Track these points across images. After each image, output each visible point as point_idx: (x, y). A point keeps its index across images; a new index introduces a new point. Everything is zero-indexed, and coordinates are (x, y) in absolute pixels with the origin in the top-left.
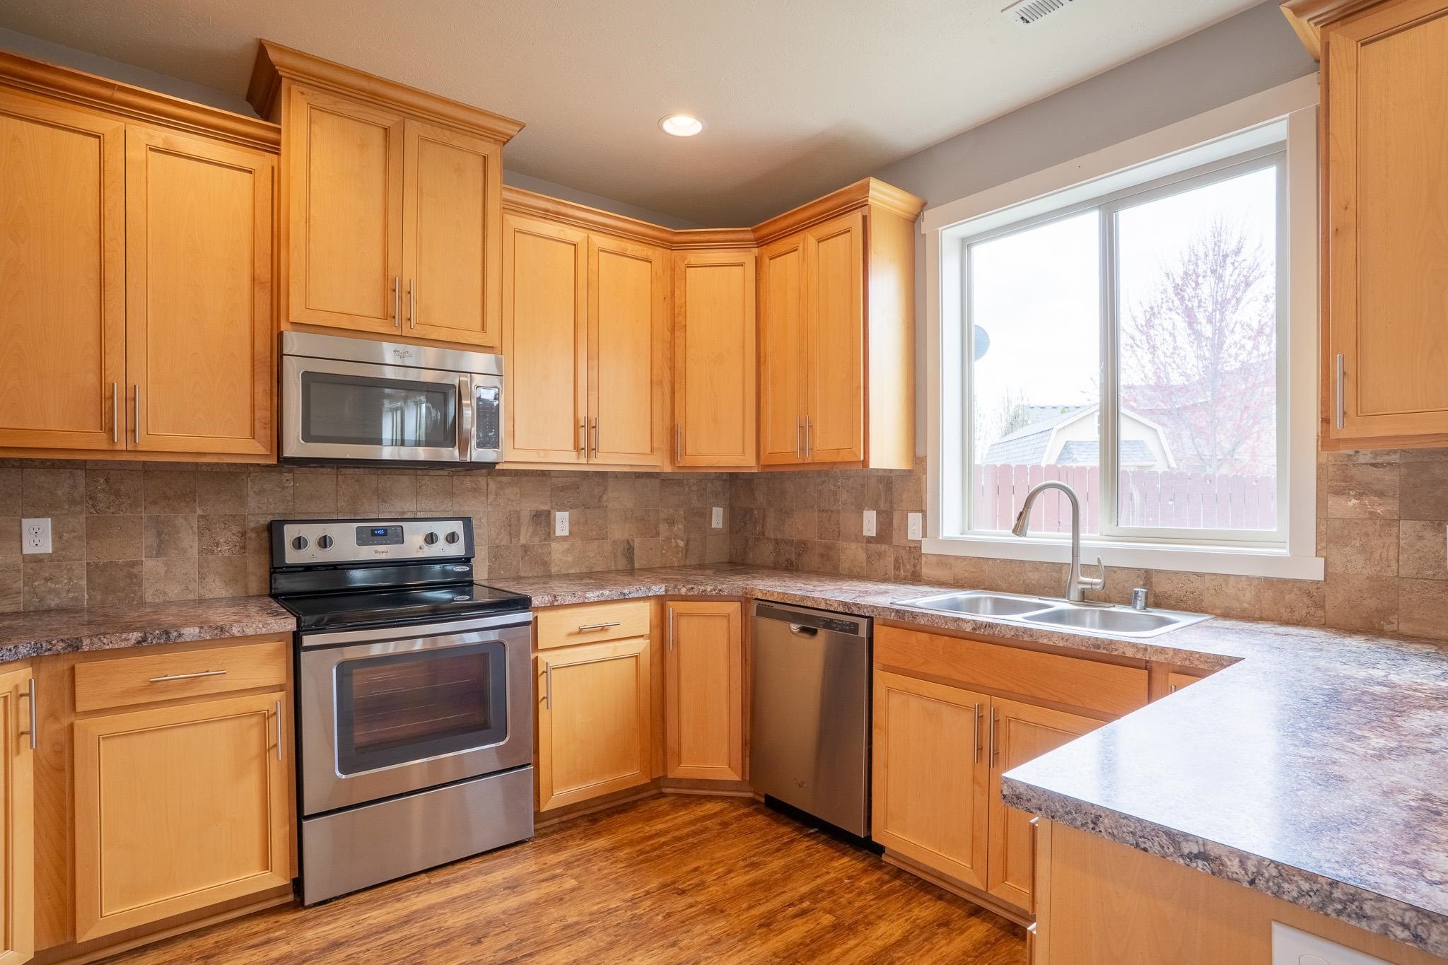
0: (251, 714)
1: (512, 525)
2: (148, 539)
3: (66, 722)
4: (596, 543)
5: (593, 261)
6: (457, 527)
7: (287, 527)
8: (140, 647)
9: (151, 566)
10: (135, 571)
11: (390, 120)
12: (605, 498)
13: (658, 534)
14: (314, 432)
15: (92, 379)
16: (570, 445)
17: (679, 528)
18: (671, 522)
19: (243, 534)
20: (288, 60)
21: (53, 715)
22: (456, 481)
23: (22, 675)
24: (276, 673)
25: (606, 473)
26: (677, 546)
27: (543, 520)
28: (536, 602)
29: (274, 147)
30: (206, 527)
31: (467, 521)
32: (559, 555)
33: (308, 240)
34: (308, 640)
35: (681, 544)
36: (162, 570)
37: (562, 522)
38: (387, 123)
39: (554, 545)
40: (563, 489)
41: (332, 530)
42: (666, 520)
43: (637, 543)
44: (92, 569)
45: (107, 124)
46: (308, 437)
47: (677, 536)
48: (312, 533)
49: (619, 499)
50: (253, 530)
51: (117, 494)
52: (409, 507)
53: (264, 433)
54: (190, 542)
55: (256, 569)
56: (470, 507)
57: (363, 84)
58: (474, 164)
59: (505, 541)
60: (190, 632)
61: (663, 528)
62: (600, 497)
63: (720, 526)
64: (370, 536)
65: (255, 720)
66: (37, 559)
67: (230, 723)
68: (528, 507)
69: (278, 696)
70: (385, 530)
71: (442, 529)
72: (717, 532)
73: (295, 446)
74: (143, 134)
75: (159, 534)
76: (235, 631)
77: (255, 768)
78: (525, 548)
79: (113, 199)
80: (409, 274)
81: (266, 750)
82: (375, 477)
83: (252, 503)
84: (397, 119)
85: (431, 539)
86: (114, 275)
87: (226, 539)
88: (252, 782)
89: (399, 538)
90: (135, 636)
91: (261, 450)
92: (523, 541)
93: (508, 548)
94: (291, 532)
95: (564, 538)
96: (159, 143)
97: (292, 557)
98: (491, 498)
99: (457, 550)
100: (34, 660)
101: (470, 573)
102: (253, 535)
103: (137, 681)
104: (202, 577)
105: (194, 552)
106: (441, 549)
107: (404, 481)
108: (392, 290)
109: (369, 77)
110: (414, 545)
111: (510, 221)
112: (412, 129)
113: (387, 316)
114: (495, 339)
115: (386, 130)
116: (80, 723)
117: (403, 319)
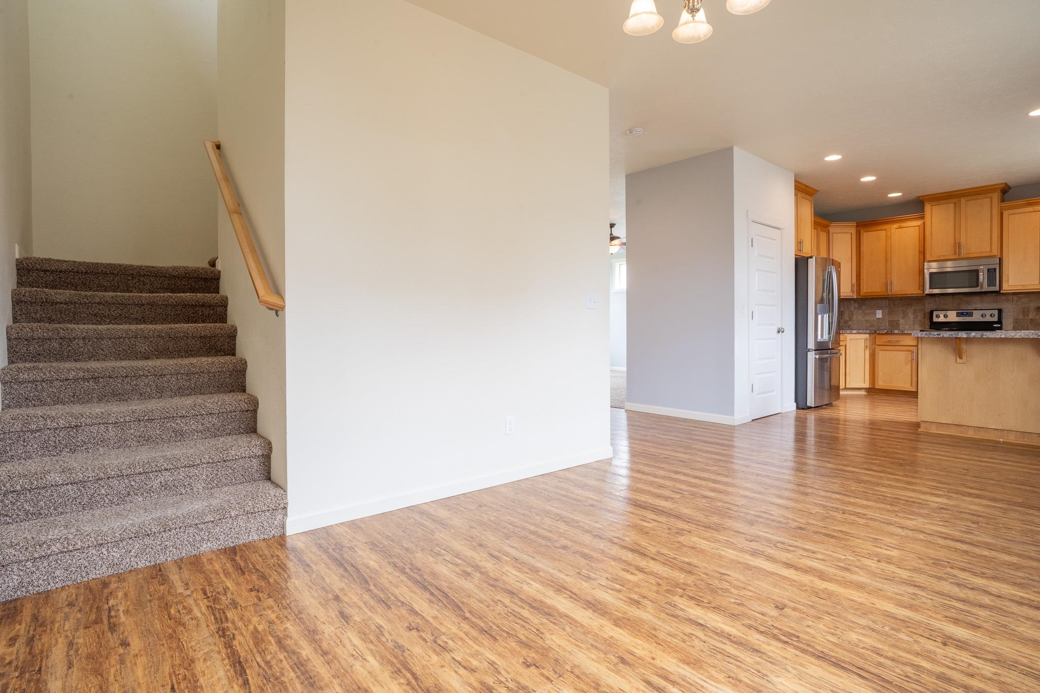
1: (1025, 312)
2: (901, 315)
3: (874, 347)
6: (996, 312)
8: (886, 334)
9: (902, 321)
11: (954, 200)
15: (884, 280)
16: (1038, 282)
19: (924, 314)
20: (925, 197)
21: (872, 345)
23: (867, 336)
24: (914, 343)
29: (923, 218)
30: (915, 312)
31: (1000, 311)
33: (932, 239)
41: (949, 313)
44: (889, 321)
45: (887, 227)
46: (933, 288)
48: (941, 314)
50: (927, 313)
51: (895, 304)
52: (979, 306)
53: (922, 288)
54: (911, 316)
55: (928, 323)
56: (1000, 305)
57: (946, 194)
58: (987, 200)
59: (1021, 317)
64: (960, 315)
65: (910, 352)
66: (879, 319)
67: (905, 353)
68: (1033, 305)
69: (915, 348)
70: (967, 313)
71: (988, 313)
73: (928, 291)
74: (895, 226)
75: (903, 314)
77: (910, 362)
78: (1032, 320)
79: (889, 242)
80: (963, 241)
81: (912, 360)
82: (966, 298)
83: (927, 306)
84: (957, 199)
85: (983, 316)
86: (889, 257)
87: (920, 316)
88: (909, 366)
89: (971, 315)
90: (886, 331)
91: (922, 292)
92: (1030, 317)
94: (935, 313)
96: (898, 227)
97: (935, 320)
98: (1014, 302)
99: (995, 319)
100: (870, 334)
101: (1001, 327)
102: (926, 315)
103: (886, 341)
104: (914, 324)
105: (912, 319)
106: (987, 318)
107: (977, 298)
108: (957, 246)
109: (947, 192)
110: (976, 317)
111: (1006, 213)
112: (963, 200)
113: (955, 254)
114: (996, 252)
115: (955, 203)
116: (876, 347)
117: (960, 253)
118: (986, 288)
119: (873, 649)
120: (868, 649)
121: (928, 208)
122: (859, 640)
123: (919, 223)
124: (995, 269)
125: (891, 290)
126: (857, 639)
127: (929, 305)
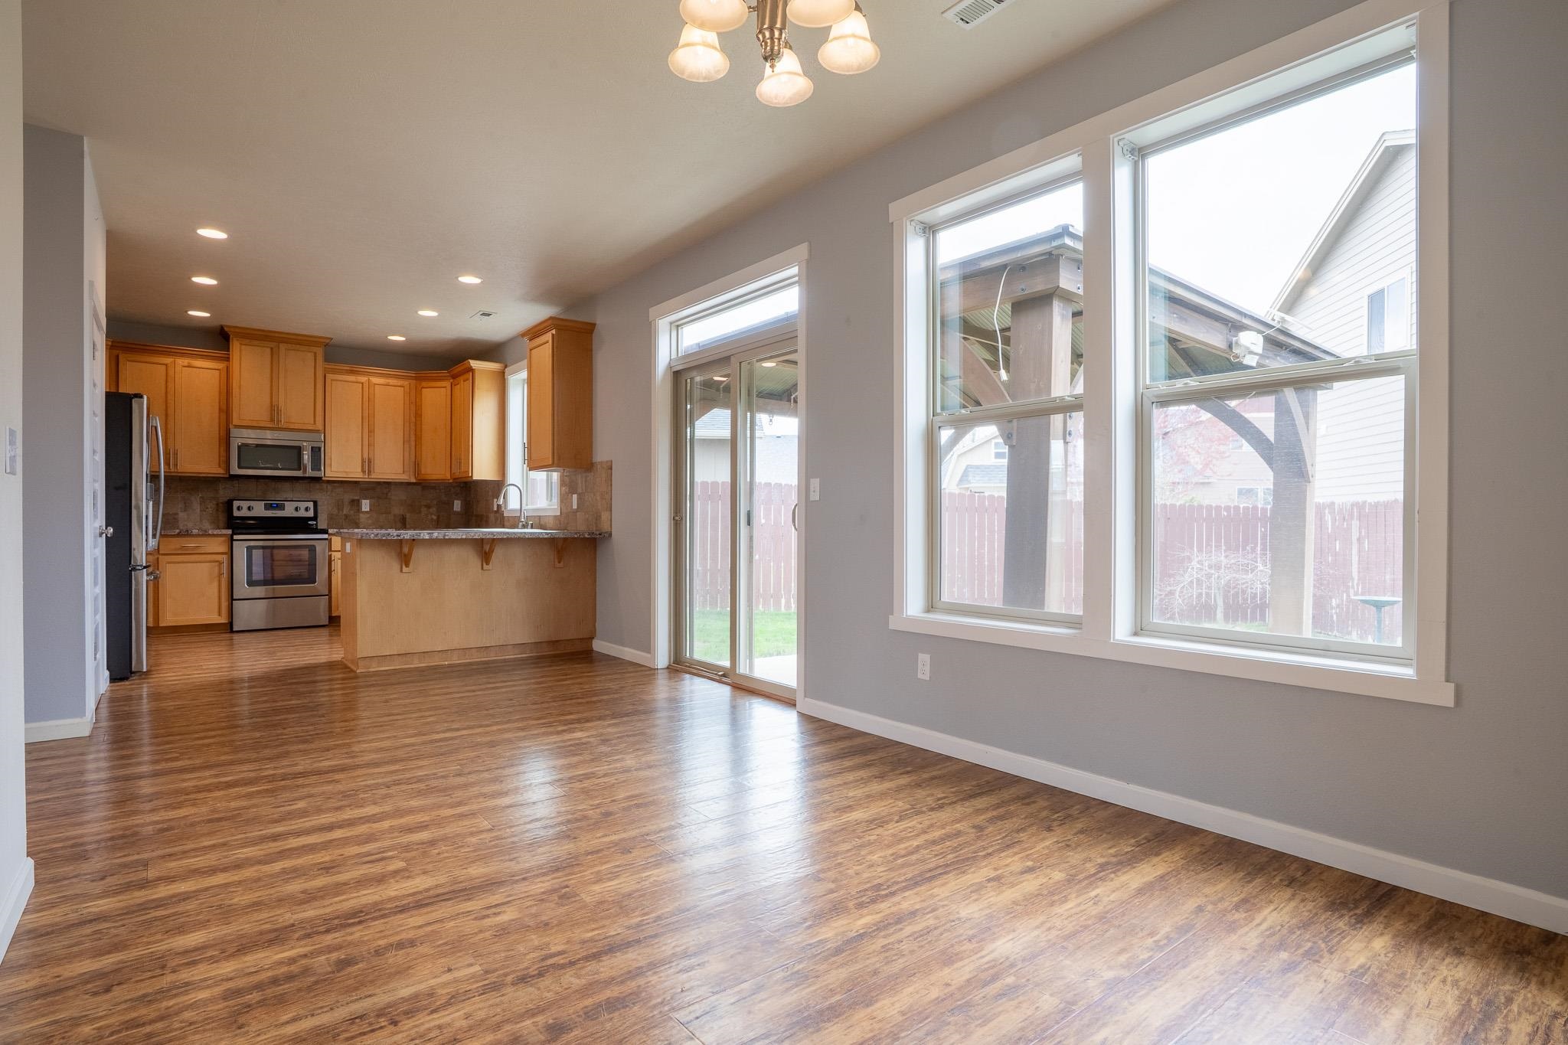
0: (217, 561)
1: (339, 505)
2: (181, 505)
3: (156, 557)
4: (384, 515)
5: (371, 391)
6: (311, 505)
7: (235, 502)
8: (179, 535)
9: (182, 515)
10: (176, 517)
11: (273, 345)
12: (389, 494)
13: (420, 512)
14: (242, 465)
15: (163, 447)
16: (360, 470)
17: (433, 510)
18: (428, 507)
19: (217, 504)
20: (232, 330)
22: (311, 485)
24: (224, 548)
25: (390, 482)
26: (432, 519)
27: (356, 504)
28: (330, 531)
29: (228, 359)
30: (203, 501)
31: (315, 503)
32: (363, 518)
33: (240, 394)
34: (235, 537)
35: (435, 517)
36: (186, 517)
37: (366, 505)
38: (272, 346)
39: (361, 515)
40: (367, 489)
41: (254, 504)
42: (426, 506)
43: (408, 516)
45: (168, 360)
46: (239, 467)
47: (432, 514)
48: (245, 504)
49: (398, 495)
50: (222, 503)
52: (290, 496)
53: (223, 465)
54: (197, 507)
55: (222, 518)
56: (317, 497)
57: (262, 333)
58: (310, 356)
59: (335, 511)
60: (195, 531)
61: (424, 510)
62: (387, 494)
63: (459, 510)
64: (268, 507)
65: (217, 564)
67: (208, 564)
68: (347, 497)
69: (225, 556)
70: (277, 504)
71: (302, 505)
72: (457, 513)
73: (235, 470)
74: (182, 361)
75: (185, 503)
76: (210, 532)
77: (217, 579)
78: (346, 516)
79: (171, 385)
80: (281, 404)
81: (220, 574)
82: (273, 483)
83: (221, 492)
84: (275, 343)
85: (296, 509)
86: (171, 411)
87: (211, 505)
88: (216, 584)
89: (281, 507)
90: (178, 531)
91: (222, 471)
92: (345, 512)
93: (337, 515)
94: (236, 504)
95: (367, 512)
96: (186, 364)
97: (236, 513)
98: (328, 493)
99: (311, 514)
101: (316, 525)
102: (221, 505)
103: (178, 546)
104: (201, 520)
105: (198, 511)
106: (302, 513)
107: (287, 485)
108: (274, 410)
109: (263, 331)
110: (289, 511)
111: (329, 376)
112: (283, 347)
113: (272, 420)
114: (320, 426)
115: (272, 349)
116: (160, 557)
117: (279, 421)
118: (310, 473)
119: (126, 1025)
120: (119, 1032)
121: (235, 345)
122: (99, 1029)
123: (221, 365)
124: (320, 448)
125: (176, 465)
126: (94, 1029)
127: (224, 493)
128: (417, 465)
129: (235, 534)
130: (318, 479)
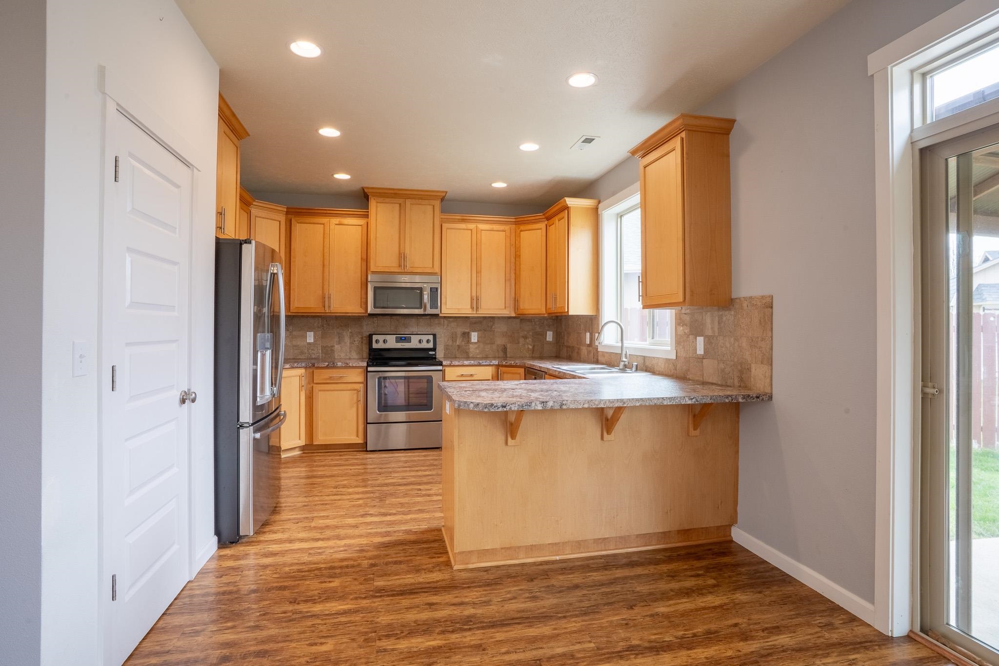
0: (355, 390)
1: (453, 337)
2: (336, 339)
3: (312, 385)
4: (490, 345)
5: (479, 236)
6: (431, 338)
7: (374, 336)
8: (327, 367)
9: (337, 347)
10: (333, 348)
11: (401, 201)
12: (493, 327)
13: (519, 343)
14: (377, 305)
15: (321, 292)
16: (469, 307)
17: (529, 340)
18: (525, 337)
19: (362, 338)
20: (371, 190)
21: (309, 383)
22: (432, 320)
23: (302, 371)
24: (360, 379)
25: (494, 317)
26: (528, 348)
27: (466, 335)
28: (444, 363)
29: (366, 216)
30: (351, 336)
31: (434, 336)
32: (472, 349)
33: (376, 244)
34: (370, 369)
35: (531, 347)
36: (340, 348)
37: (474, 337)
38: (400, 202)
39: (471, 345)
40: (475, 323)
41: (388, 337)
42: (523, 337)
43: (508, 346)
44: (323, 347)
45: (325, 220)
46: (375, 307)
47: (528, 344)
48: (381, 338)
49: (501, 328)
50: (365, 337)
51: (329, 325)
52: (415, 329)
53: (364, 306)
54: (347, 340)
55: (365, 349)
56: (438, 331)
57: (392, 192)
58: (430, 208)
59: (451, 343)
60: (339, 364)
61: (522, 340)
62: (491, 327)
63: (551, 340)
64: (399, 340)
65: (356, 391)
66: (310, 344)
67: (348, 392)
68: (460, 330)
69: (362, 385)
70: (405, 337)
71: (425, 338)
72: (549, 343)
73: (370, 309)
74: (335, 221)
75: (339, 337)
76: (350, 365)
77: (355, 405)
78: (459, 348)
79: (327, 240)
80: (407, 251)
81: (358, 401)
82: (403, 319)
83: (365, 328)
84: (403, 200)
85: (420, 341)
87: (357, 339)
88: (354, 409)
89: (408, 340)
90: (327, 364)
91: (363, 311)
92: (458, 344)
93: (452, 346)
94: (375, 338)
95: (475, 343)
96: (337, 223)
97: (375, 346)
98: (446, 327)
99: (431, 345)
100: (306, 368)
101: (435, 354)
102: (365, 339)
103: (327, 376)
104: (350, 351)
105: (348, 344)
106: (424, 345)
107: (414, 320)
108: (402, 257)
109: (393, 189)
110: (414, 343)
111: (445, 226)
112: (408, 202)
113: (400, 266)
114: (437, 270)
115: (400, 204)
116: (314, 386)
117: (405, 266)
118: (429, 311)
121: (373, 203)
123: (362, 222)
124: (437, 289)
125: (330, 307)
127: (367, 329)
128: (516, 301)
129: (370, 366)
130: (436, 315)
